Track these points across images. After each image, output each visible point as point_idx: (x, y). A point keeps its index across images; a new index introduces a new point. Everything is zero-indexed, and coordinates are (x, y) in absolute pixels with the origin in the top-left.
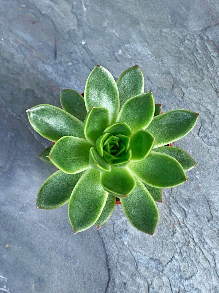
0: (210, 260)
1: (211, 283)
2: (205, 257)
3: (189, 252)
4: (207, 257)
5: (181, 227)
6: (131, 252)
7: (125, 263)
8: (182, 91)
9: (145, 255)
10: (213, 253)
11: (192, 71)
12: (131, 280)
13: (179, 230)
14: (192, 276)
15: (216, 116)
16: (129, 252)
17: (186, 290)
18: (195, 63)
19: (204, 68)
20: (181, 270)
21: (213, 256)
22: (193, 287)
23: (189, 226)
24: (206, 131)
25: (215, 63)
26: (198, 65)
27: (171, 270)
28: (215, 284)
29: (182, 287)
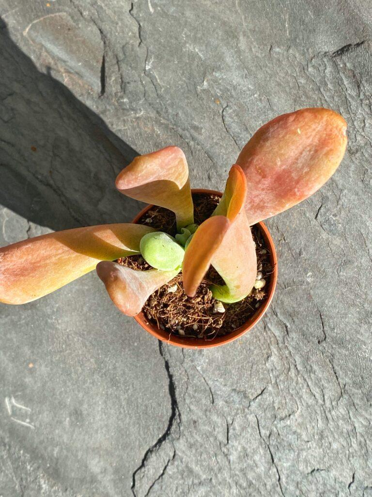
0: (317, 396)
1: (316, 426)
2: (310, 391)
3: (288, 383)
4: (314, 390)
5: (279, 349)
6: (205, 381)
7: (196, 395)
9: (225, 385)
10: (323, 385)
12: (204, 417)
13: (276, 352)
14: (290, 415)
15: (345, 191)
16: (203, 381)
17: (280, 433)
18: (322, 105)
20: (274, 407)
21: (322, 390)
22: (291, 430)
23: (290, 348)
27: (262, 406)
28: (321, 427)
29: (275, 429)
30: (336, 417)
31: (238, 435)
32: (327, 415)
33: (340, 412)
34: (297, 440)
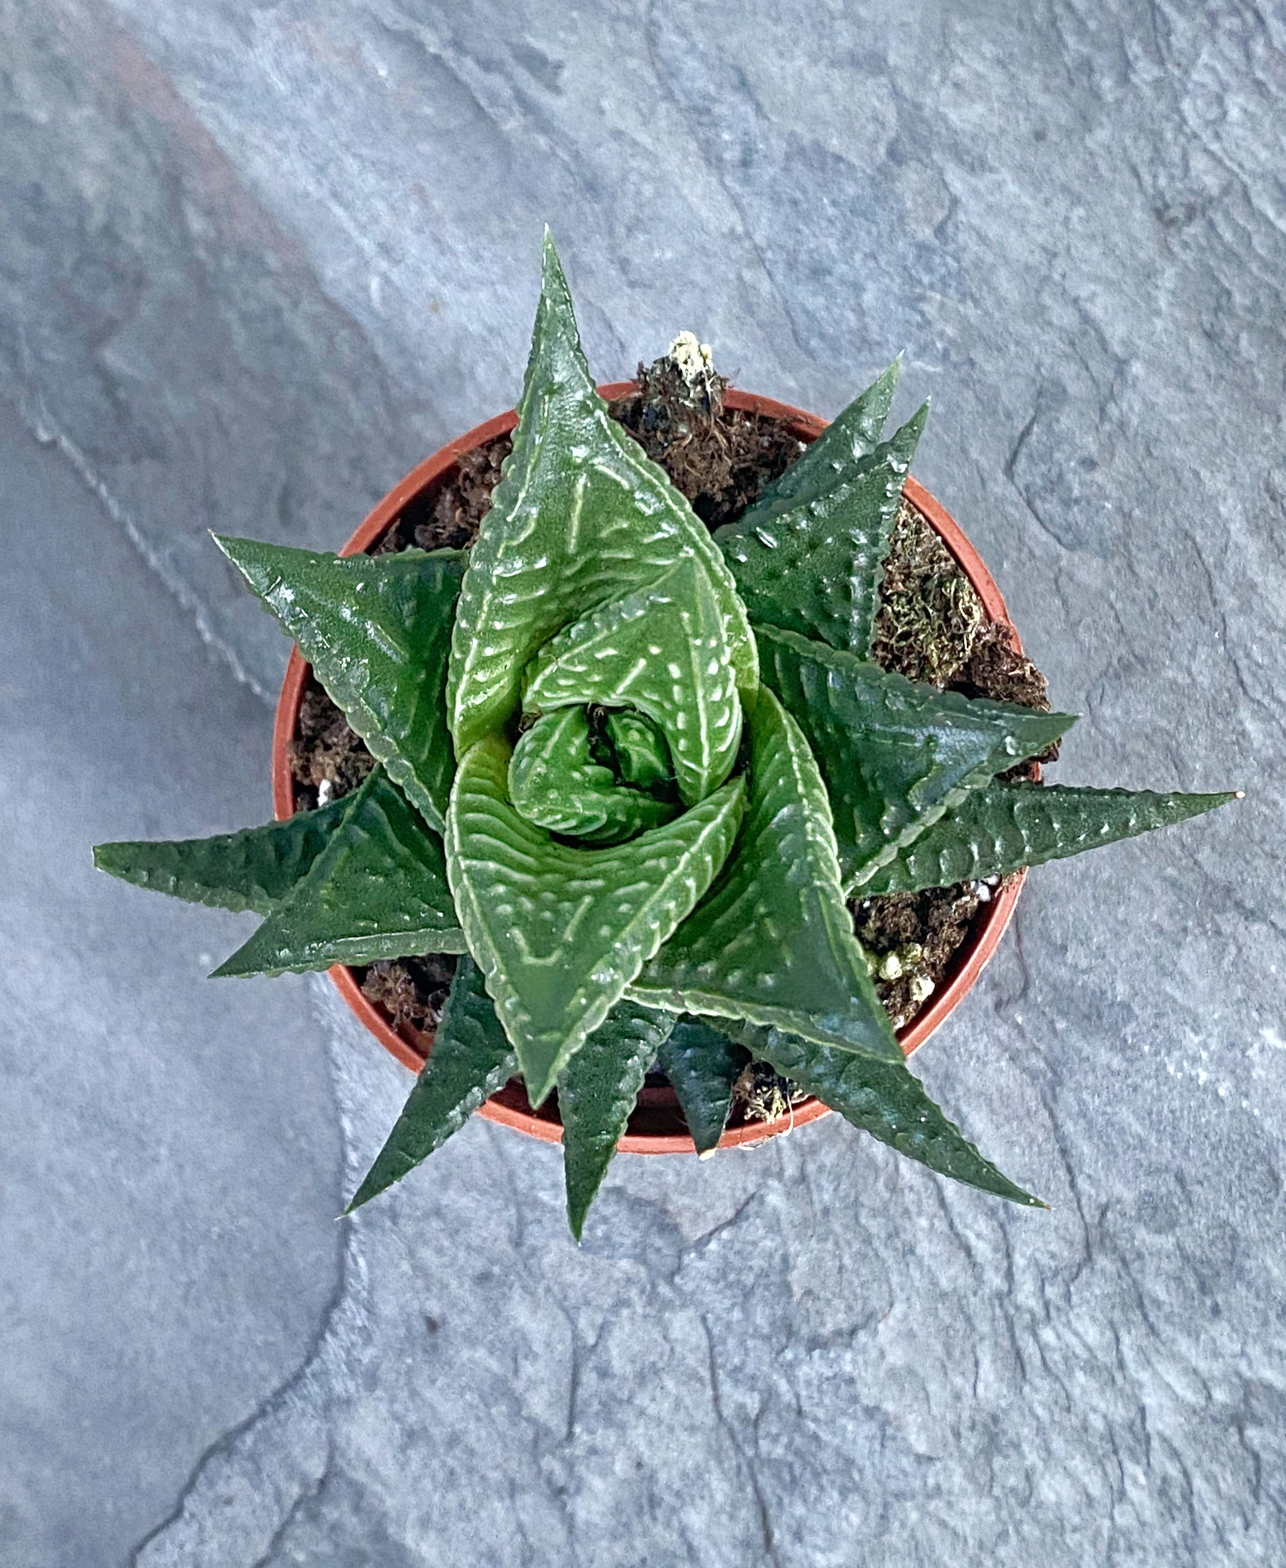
0: (982, 1249)
1: (970, 1392)
2: (951, 1225)
3: (854, 1185)
4: (966, 1226)
6: (493, 1139)
7: (447, 1198)
8: (946, 186)
11: (1028, 68)
12: (476, 1305)
14: (853, 1332)
15: (1136, 368)
17: (806, 1407)
18: (1053, 22)
19: (1100, 60)
20: (788, 1286)
21: (1002, 1226)
22: (854, 1399)
24: (1057, 455)
25: (1173, 38)
26: (1071, 40)
27: (732, 1277)
28: (991, 1395)
29: (783, 1386)
30: (1057, 1357)
31: (620, 1402)
32: (1021, 1343)
33: (1076, 1334)
34: (882, 1445)
